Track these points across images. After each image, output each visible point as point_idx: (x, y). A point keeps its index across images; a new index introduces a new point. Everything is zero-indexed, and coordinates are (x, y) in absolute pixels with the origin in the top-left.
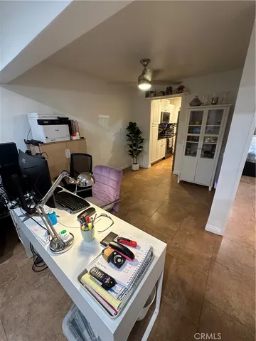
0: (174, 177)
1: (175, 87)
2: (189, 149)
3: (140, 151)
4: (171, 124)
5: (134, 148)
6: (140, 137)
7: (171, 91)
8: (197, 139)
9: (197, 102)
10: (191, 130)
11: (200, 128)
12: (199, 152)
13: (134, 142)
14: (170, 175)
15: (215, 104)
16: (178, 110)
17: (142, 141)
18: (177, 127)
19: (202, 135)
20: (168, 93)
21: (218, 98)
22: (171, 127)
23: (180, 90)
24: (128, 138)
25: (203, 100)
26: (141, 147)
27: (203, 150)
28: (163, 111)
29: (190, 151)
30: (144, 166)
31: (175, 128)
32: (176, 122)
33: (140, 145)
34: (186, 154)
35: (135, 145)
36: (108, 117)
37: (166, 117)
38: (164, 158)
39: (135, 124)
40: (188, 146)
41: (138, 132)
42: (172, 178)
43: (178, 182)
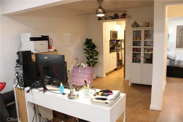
0: (126, 82)
1: (120, 14)
2: (135, 58)
3: (96, 62)
4: (119, 40)
5: (91, 60)
6: (96, 51)
7: (117, 16)
8: (139, 50)
9: (136, 25)
10: (135, 44)
11: (140, 42)
12: (142, 59)
13: (91, 55)
14: (122, 81)
15: (148, 26)
16: (124, 29)
17: (97, 54)
18: (125, 43)
19: (142, 47)
20: (115, 17)
21: (149, 23)
22: (119, 43)
23: (124, 16)
24: (85, 51)
25: (140, 23)
26: (97, 59)
27: (144, 57)
28: (112, 30)
29: (136, 59)
30: (100, 75)
31: (123, 44)
32: (123, 38)
33: (95, 57)
34: (133, 62)
35: (91, 57)
36: (70, 35)
37: (114, 34)
38: (116, 70)
39: (91, 40)
40: (134, 55)
41: (94, 46)
42: (124, 83)
43: (130, 85)
